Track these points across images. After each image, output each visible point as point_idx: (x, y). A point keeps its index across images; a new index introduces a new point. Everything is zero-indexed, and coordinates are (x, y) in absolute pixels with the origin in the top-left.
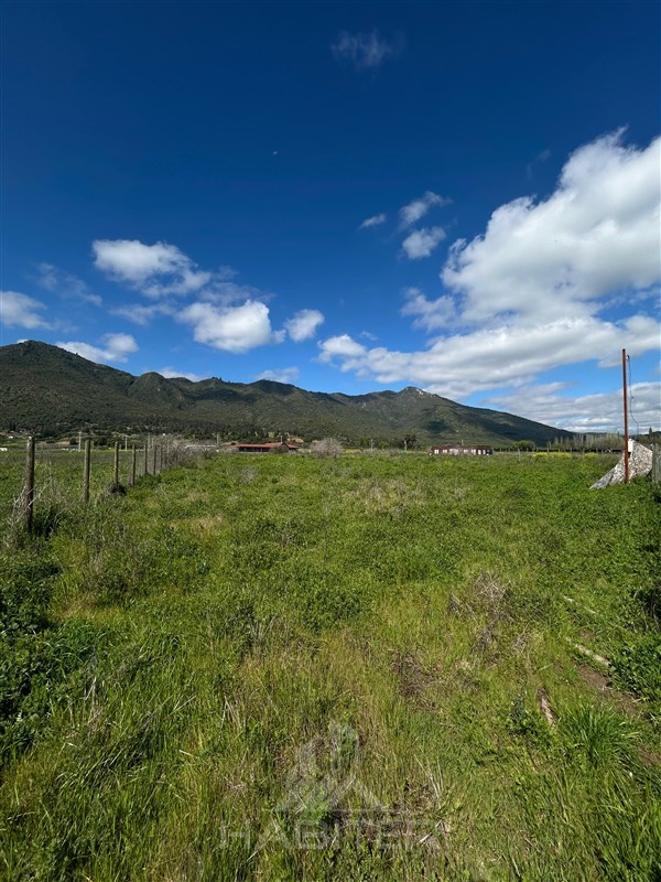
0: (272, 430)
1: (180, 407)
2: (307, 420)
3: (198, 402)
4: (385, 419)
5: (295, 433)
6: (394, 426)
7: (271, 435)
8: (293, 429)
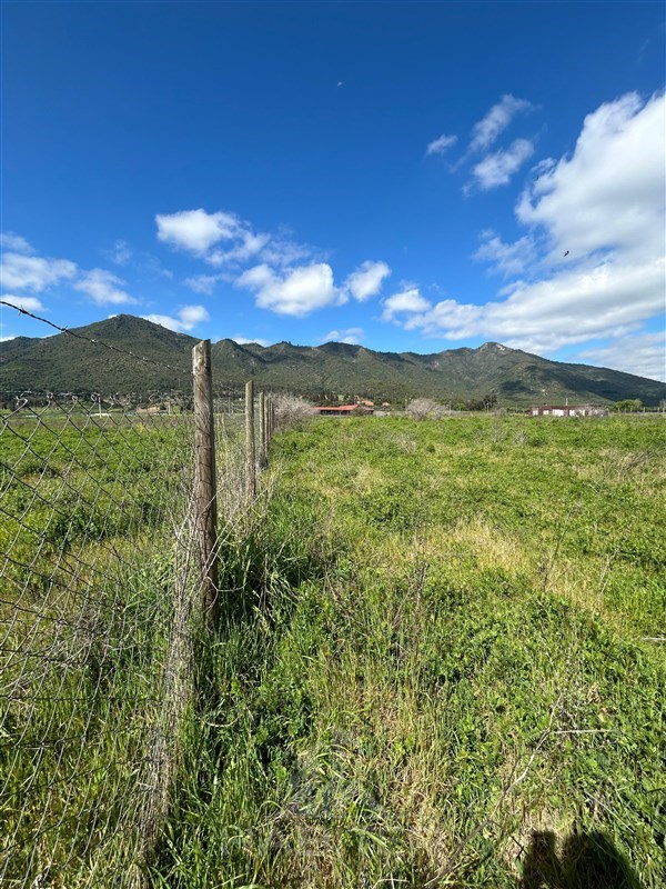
0: (341, 393)
1: (253, 373)
2: (376, 381)
3: (269, 366)
4: (460, 378)
5: (365, 396)
6: (470, 387)
7: (341, 398)
8: (362, 392)
